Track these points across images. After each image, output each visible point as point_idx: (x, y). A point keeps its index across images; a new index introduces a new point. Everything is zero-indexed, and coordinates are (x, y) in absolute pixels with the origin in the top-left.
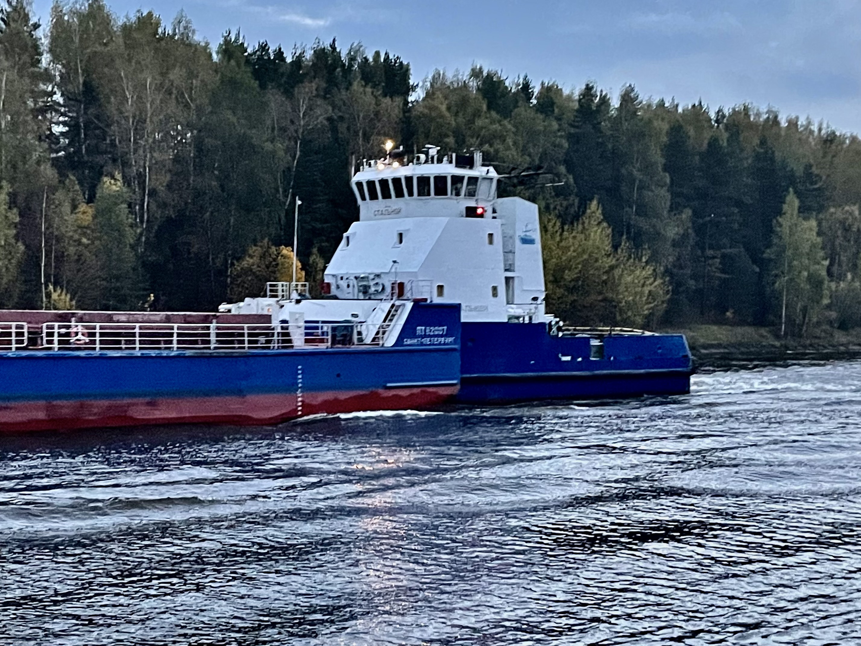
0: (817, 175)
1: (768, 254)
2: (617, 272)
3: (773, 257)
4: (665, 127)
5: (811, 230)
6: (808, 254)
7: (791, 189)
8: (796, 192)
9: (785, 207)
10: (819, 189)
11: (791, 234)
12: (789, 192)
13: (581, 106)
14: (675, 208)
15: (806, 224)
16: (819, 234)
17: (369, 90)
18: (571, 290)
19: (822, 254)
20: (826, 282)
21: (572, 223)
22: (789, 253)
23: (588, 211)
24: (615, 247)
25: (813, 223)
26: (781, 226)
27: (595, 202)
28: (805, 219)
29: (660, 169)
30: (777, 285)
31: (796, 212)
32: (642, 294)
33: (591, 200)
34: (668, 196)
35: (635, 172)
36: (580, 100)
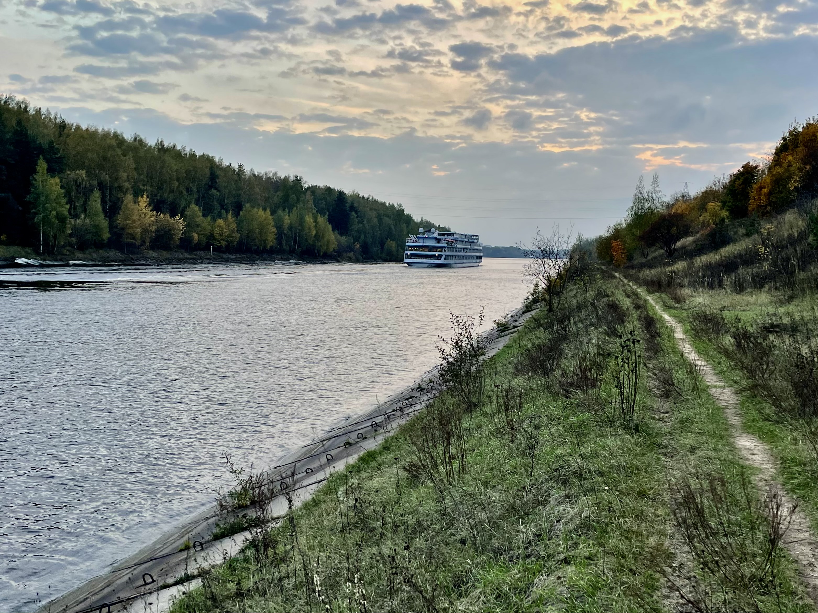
0: (57, 149)
1: (29, 198)
3: (31, 200)
5: (57, 184)
6: (55, 200)
7: (41, 157)
8: (44, 159)
9: (38, 168)
10: (60, 158)
11: (43, 186)
12: (39, 159)
15: (52, 181)
16: (62, 187)
19: (64, 201)
20: (68, 219)
22: (42, 198)
25: (57, 180)
26: (36, 180)
28: (52, 177)
30: (35, 219)
31: (45, 172)
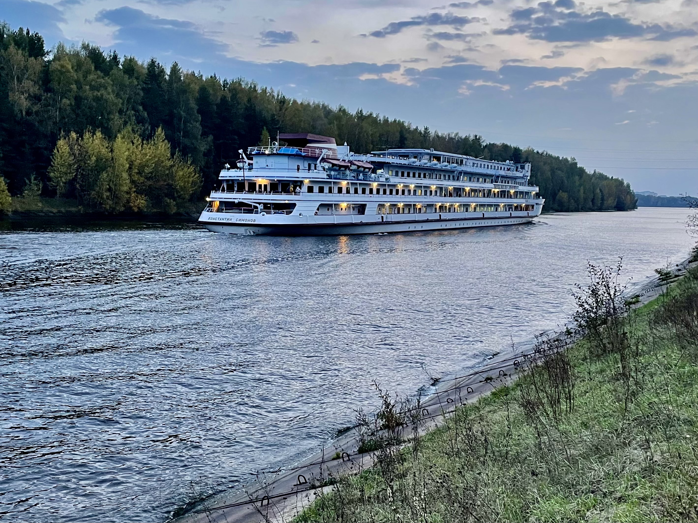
0: (278, 121)
2: (174, 169)
4: (197, 88)
7: (265, 128)
8: (267, 129)
9: (262, 137)
10: (279, 128)
12: (263, 129)
13: (150, 72)
14: (204, 134)
17: (20, 52)
18: (148, 179)
21: (147, 140)
23: (157, 133)
24: (173, 155)
27: (160, 129)
29: (196, 112)
31: (267, 140)
32: (188, 182)
33: (158, 127)
34: (200, 127)
35: (182, 113)
36: (148, 69)
